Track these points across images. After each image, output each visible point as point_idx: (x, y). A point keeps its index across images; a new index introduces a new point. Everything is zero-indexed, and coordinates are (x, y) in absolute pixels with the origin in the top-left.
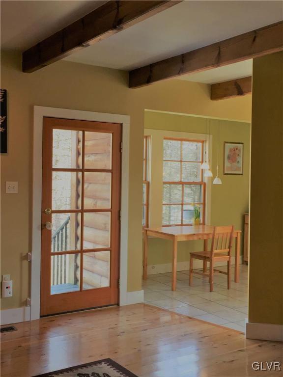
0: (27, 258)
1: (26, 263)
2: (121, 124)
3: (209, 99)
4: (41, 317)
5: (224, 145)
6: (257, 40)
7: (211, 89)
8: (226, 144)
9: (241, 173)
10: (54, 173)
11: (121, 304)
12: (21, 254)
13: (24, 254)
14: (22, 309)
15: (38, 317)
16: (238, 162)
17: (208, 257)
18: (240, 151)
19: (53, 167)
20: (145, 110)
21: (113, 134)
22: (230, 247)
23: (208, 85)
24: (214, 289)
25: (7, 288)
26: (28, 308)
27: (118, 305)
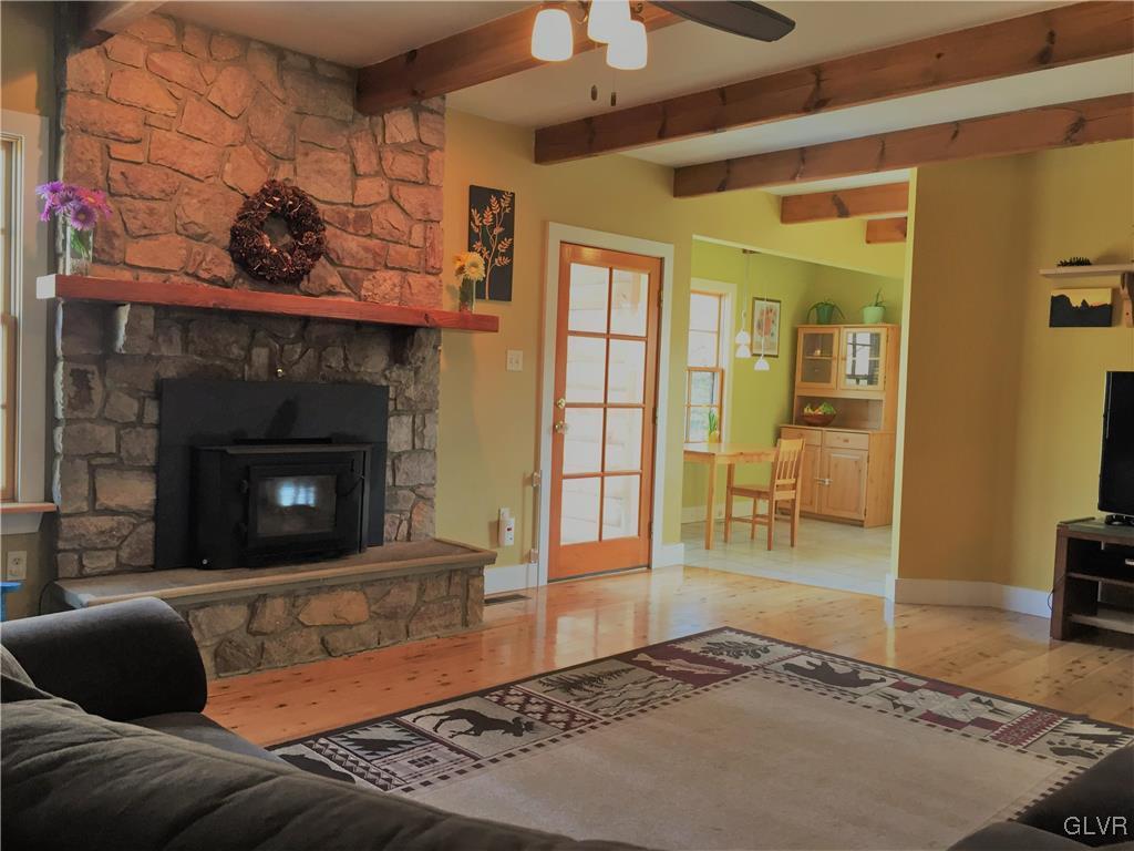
0: (532, 481)
1: (530, 490)
2: (662, 260)
3: (778, 220)
4: (549, 581)
5: (754, 303)
6: (960, 136)
7: (783, 204)
8: (757, 302)
9: (776, 354)
10: (570, 338)
11: (653, 567)
12: (524, 474)
13: (528, 475)
14: (524, 567)
15: (545, 583)
16: (772, 335)
17: (765, 493)
18: (775, 314)
19: (570, 329)
20: (695, 237)
21: (649, 275)
22: (796, 476)
23: (779, 196)
24: (773, 547)
25: (509, 530)
26: (533, 566)
27: (649, 566)
